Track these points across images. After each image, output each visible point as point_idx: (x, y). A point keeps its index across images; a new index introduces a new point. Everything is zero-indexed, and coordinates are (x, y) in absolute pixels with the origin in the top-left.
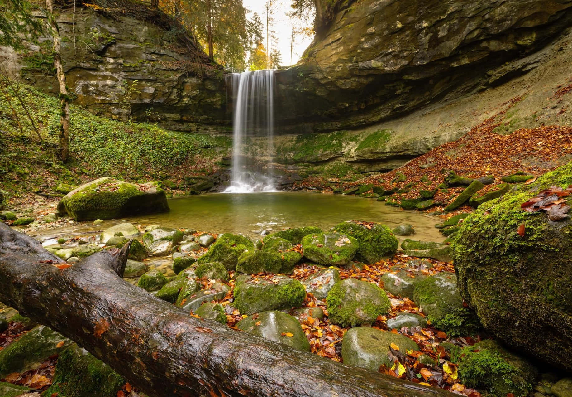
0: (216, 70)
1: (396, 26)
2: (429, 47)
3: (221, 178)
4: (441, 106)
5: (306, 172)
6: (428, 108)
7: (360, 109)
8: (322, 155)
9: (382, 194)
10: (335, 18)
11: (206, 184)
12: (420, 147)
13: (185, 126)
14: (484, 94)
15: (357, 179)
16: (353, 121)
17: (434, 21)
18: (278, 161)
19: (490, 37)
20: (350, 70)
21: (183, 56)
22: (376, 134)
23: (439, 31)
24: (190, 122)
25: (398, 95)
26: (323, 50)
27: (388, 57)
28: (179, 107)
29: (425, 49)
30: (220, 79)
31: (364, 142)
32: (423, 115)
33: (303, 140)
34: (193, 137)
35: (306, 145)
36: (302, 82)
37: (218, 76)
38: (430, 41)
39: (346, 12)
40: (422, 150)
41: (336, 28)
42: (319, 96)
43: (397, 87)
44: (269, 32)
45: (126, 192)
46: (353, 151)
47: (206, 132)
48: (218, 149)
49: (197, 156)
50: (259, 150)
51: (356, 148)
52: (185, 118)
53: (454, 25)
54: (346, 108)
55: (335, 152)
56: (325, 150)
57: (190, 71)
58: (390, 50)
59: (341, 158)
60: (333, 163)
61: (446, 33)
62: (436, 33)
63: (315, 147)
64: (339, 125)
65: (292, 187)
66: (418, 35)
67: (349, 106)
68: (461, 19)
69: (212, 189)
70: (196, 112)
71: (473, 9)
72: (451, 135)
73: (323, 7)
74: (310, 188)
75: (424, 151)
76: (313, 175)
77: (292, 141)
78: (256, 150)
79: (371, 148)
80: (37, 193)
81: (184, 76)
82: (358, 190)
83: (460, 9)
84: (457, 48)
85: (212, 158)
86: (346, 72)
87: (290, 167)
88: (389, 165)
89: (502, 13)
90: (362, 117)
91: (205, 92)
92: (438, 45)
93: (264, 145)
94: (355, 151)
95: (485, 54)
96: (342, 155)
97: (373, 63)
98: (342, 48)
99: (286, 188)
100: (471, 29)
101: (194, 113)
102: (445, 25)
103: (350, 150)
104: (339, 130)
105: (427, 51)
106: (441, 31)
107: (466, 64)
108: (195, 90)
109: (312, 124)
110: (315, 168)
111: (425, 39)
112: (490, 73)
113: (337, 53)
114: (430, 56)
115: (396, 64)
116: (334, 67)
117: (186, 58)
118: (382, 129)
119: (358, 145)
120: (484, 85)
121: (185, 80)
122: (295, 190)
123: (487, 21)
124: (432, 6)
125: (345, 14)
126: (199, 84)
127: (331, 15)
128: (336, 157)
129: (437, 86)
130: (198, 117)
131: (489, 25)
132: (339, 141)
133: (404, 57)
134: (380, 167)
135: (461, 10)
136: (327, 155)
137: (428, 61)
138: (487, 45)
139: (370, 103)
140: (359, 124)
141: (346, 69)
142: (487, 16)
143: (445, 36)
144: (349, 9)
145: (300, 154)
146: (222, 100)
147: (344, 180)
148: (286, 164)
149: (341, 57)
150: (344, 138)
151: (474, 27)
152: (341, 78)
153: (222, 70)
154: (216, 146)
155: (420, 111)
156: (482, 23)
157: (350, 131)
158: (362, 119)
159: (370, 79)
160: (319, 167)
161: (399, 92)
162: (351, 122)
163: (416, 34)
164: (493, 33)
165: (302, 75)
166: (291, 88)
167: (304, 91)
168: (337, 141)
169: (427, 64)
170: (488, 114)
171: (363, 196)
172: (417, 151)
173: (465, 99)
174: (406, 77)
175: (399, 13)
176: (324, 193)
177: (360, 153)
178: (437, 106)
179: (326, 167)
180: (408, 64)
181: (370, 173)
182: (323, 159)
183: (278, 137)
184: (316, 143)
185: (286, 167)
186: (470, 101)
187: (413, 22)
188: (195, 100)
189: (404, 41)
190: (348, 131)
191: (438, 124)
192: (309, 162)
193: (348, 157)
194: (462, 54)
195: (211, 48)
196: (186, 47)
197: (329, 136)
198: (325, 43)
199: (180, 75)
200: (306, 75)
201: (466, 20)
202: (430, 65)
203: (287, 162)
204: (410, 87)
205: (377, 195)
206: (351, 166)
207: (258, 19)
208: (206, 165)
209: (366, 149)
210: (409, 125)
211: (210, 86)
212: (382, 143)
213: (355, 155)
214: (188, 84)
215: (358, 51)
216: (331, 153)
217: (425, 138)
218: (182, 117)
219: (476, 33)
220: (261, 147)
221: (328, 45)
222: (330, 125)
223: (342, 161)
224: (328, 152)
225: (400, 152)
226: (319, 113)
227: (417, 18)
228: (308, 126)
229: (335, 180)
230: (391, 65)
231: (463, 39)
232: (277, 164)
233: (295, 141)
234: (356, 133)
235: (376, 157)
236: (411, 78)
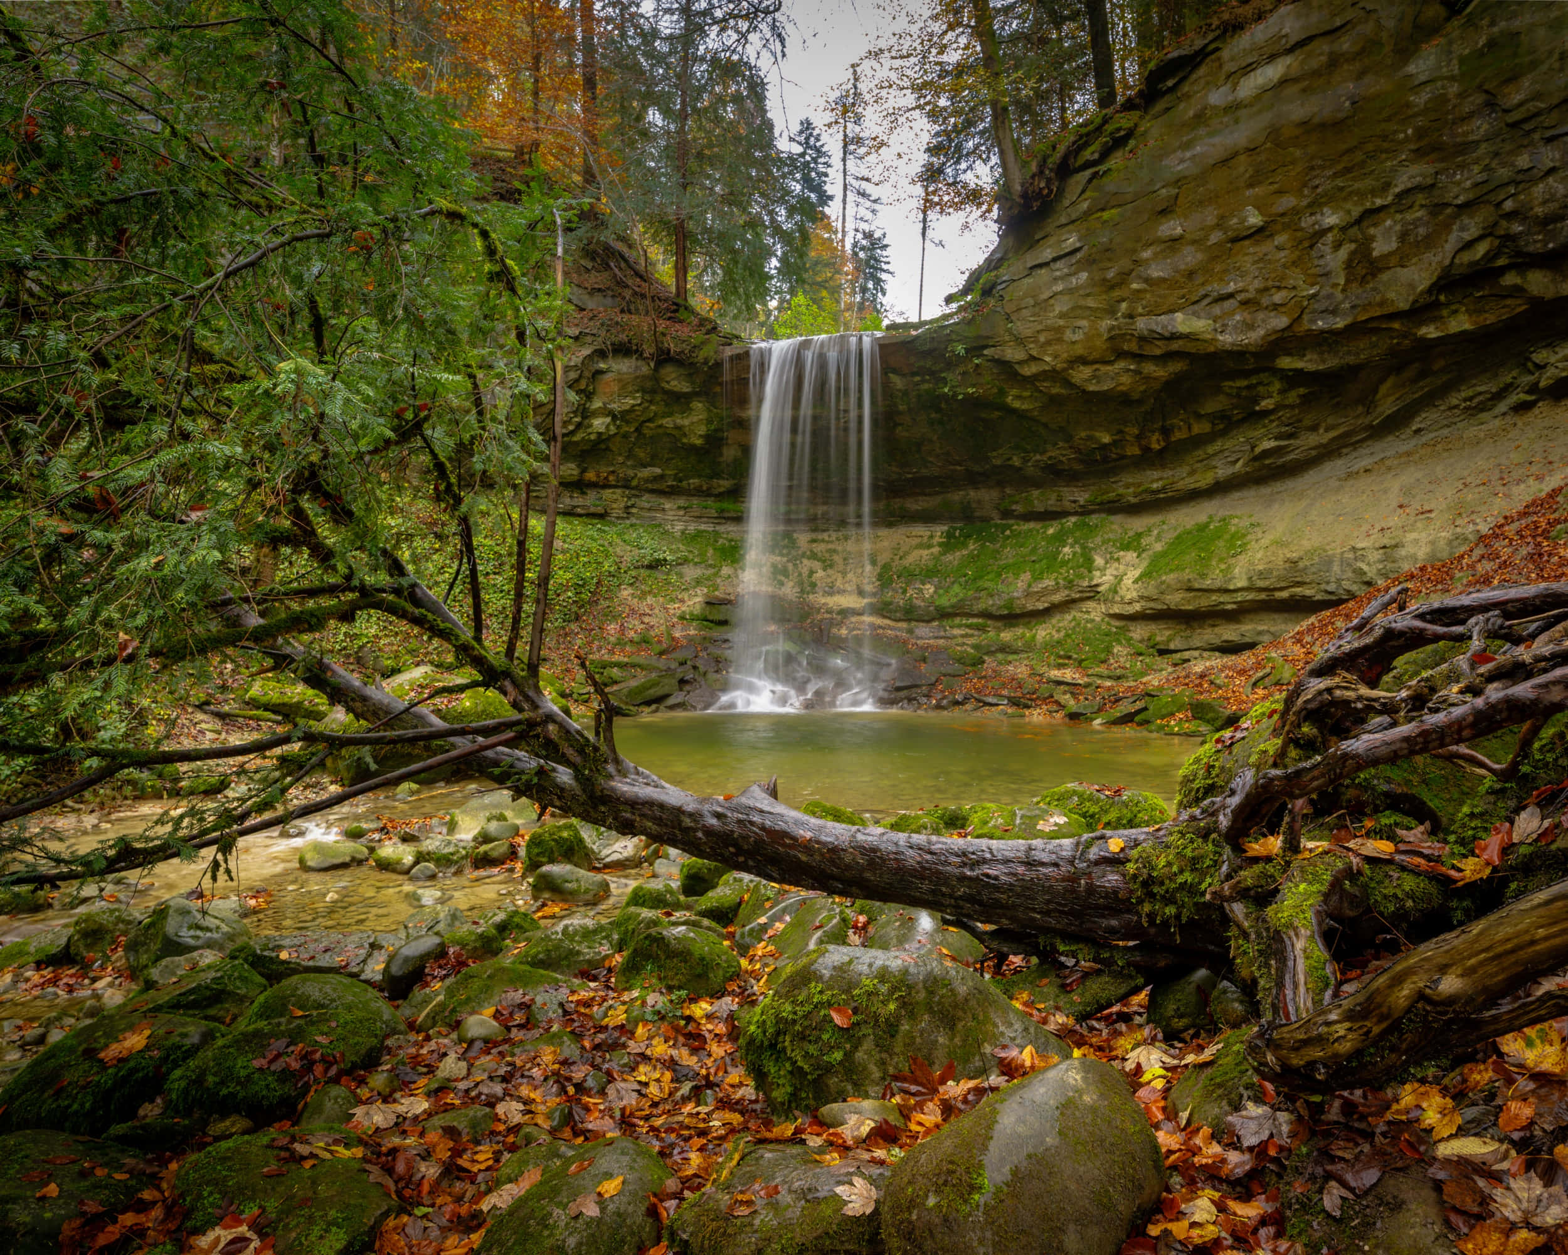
0: (698, 337)
1: (1244, 220)
2: (1348, 281)
3: (699, 663)
4: (1404, 448)
5: (974, 647)
6: (1362, 451)
7: (1147, 449)
8: (1028, 595)
9: (1219, 723)
10: (1061, 192)
11: (655, 684)
12: (1339, 579)
13: (589, 500)
14: (1530, 416)
15: (1144, 674)
16: (1127, 486)
17: (1356, 212)
18: (882, 609)
19: (1526, 262)
20: (1111, 338)
21: (598, 297)
22: (1202, 528)
23: (1372, 238)
24: (606, 486)
25: (1265, 413)
26: (1026, 281)
27: (1228, 304)
28: (576, 443)
29: (1336, 285)
30: (706, 362)
31: (1164, 554)
32: (1350, 475)
33: (964, 545)
34: (611, 533)
35: (973, 558)
36: (961, 369)
37: (702, 355)
38: (1349, 265)
39: (1095, 175)
40: (1346, 584)
41: (1063, 220)
42: (1014, 411)
43: (1261, 389)
44: (849, 179)
45: (480, 708)
46: (1128, 581)
47: (654, 518)
48: (691, 573)
49: (626, 592)
50: (820, 573)
51: (1137, 573)
52: (590, 476)
53: (1416, 223)
54: (1104, 447)
55: (1070, 584)
56: (1037, 578)
57: (616, 340)
58: (1232, 287)
59: (1091, 604)
60: (1066, 620)
61: (1394, 245)
62: (1364, 247)
63: (1006, 567)
64: (1083, 497)
65: (928, 696)
66: (1311, 247)
67: (1115, 443)
68: (1436, 208)
69: (671, 701)
70: (628, 458)
71: (1468, 184)
72: (1432, 543)
73: (1025, 164)
74: (990, 700)
75: (1354, 588)
76: (1000, 656)
77: (929, 547)
78: (812, 572)
79: (1187, 575)
80: (201, 707)
81: (601, 354)
82: (1145, 709)
83: (1429, 181)
84: (1433, 285)
85: (672, 600)
86: (1100, 343)
87: (923, 630)
88: (1246, 630)
89: (1552, 199)
90: (1156, 474)
91: (658, 398)
92: (1374, 276)
93: (836, 558)
94: (1135, 582)
95: (1519, 306)
96: (1092, 593)
97: (1182, 322)
98: (1084, 275)
99: (910, 700)
100: (1467, 236)
101: (621, 459)
102: (1388, 223)
103: (1119, 579)
104: (1082, 514)
105: (1344, 290)
106: (1379, 238)
107: (1463, 333)
108: (631, 394)
109: (995, 494)
110: (1006, 636)
111: (1335, 259)
112: (1539, 357)
113: (1070, 291)
114: (1353, 307)
115: (1251, 327)
116: (1059, 330)
117: (609, 301)
118: (1222, 513)
119: (1145, 564)
120: (1528, 392)
121: (602, 366)
122: (939, 707)
123: (1511, 215)
124: (1348, 170)
125: (1090, 181)
126: (644, 377)
127: (1048, 186)
128: (1074, 601)
129: (1383, 389)
130: (631, 473)
131: (1517, 228)
132: (1084, 547)
133: (1276, 307)
134: (1219, 636)
135: (1433, 186)
136: (1045, 592)
137: (1348, 320)
138: (1519, 281)
139: (1178, 435)
140: (1148, 497)
141: (1099, 335)
142: (1508, 205)
143: (1391, 254)
144: (1102, 168)
145: (956, 588)
146: (709, 421)
147: (1101, 677)
148: (909, 620)
149: (1082, 303)
150: (1098, 540)
151: (1473, 232)
152: (1083, 361)
153: (713, 336)
154: (685, 561)
155: (1339, 462)
156: (1496, 224)
157: (1118, 519)
158: (1154, 479)
159: (1176, 367)
160: (1019, 631)
161: (1266, 404)
162: (1121, 491)
163: (1306, 244)
164: (1531, 249)
165: (960, 349)
166: (926, 386)
167: (968, 398)
168: (1078, 549)
169: (1348, 328)
170: (1540, 478)
171: (1161, 728)
172: (1331, 587)
173: (1472, 431)
174: (1286, 363)
175: (1251, 186)
176: (1037, 716)
177: (1152, 591)
178: (1391, 446)
179: (1043, 633)
180: (1290, 327)
181: (1186, 655)
182: (1030, 607)
183: (883, 532)
184: (1009, 554)
185: (910, 631)
186: (1493, 436)
187: (1296, 212)
188: (628, 422)
189: (1270, 262)
190: (1112, 518)
191: (1395, 504)
192: (986, 615)
193: (1113, 602)
194: (1448, 304)
195: (681, 270)
196: (608, 267)
197: (1051, 531)
198: (1031, 260)
199: (586, 351)
200: (975, 349)
201: (1449, 211)
202: (1354, 330)
203: (910, 614)
204: (1302, 391)
205: (1204, 728)
206: (1124, 630)
207: (812, 141)
208: (653, 621)
209: (1170, 578)
210: (1304, 503)
211: (675, 381)
212: (1221, 560)
213: (1135, 594)
214: (608, 377)
215: (1135, 286)
216: (1057, 589)
217: (1354, 549)
218: (584, 471)
219: (1482, 249)
220: (828, 565)
221: (1040, 266)
222: (1054, 496)
223: (1095, 612)
224: (1048, 582)
225: (1281, 589)
226: (1016, 462)
227: (1305, 203)
228: (985, 497)
229: (1068, 675)
230: (1235, 327)
231: (1447, 262)
232: (879, 621)
233: (940, 545)
234: (1138, 524)
235: (1204, 602)
236: (1299, 364)
